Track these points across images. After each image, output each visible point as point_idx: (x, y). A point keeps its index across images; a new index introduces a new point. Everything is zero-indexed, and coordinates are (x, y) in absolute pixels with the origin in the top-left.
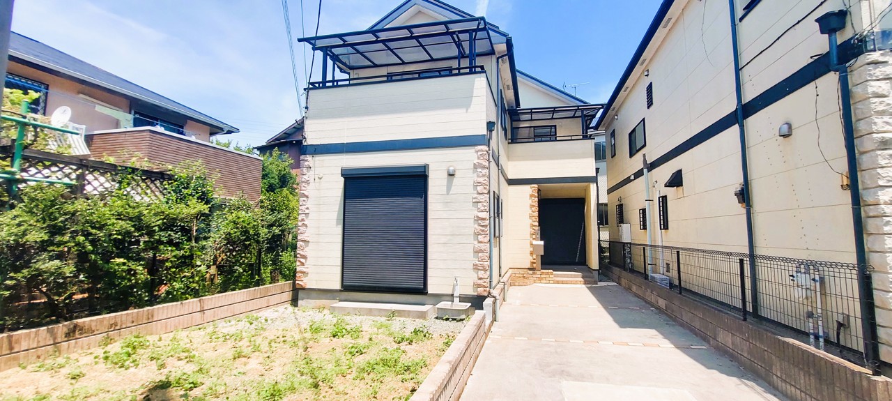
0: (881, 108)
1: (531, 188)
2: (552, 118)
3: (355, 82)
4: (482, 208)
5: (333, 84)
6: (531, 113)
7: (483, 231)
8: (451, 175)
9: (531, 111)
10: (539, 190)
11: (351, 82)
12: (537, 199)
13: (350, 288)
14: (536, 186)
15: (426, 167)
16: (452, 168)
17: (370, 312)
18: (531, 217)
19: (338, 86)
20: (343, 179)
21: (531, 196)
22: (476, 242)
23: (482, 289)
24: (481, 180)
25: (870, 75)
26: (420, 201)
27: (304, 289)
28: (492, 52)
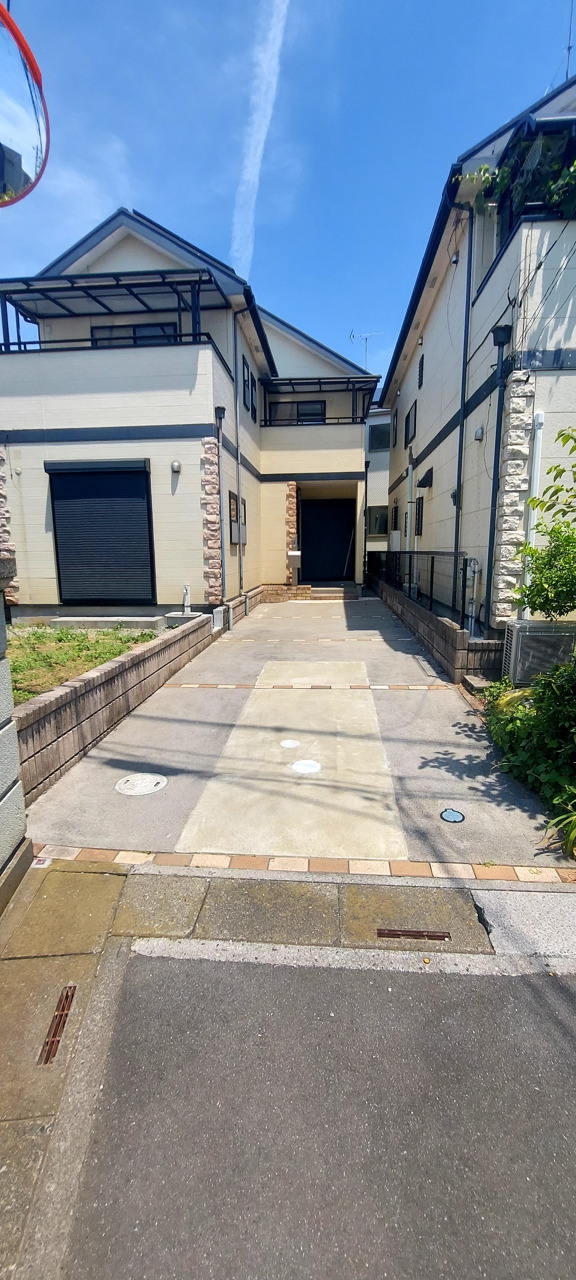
0: (517, 423)
1: (288, 486)
2: (321, 391)
3: (49, 346)
4: (212, 511)
5: (20, 348)
6: (293, 385)
7: (213, 536)
8: (176, 472)
9: (291, 382)
10: (298, 490)
11: (43, 346)
12: (295, 500)
13: (72, 601)
14: (294, 483)
15: (146, 462)
16: (176, 464)
17: (95, 625)
18: (287, 523)
19: (26, 351)
20: (47, 476)
21: (289, 496)
22: (206, 548)
23: (213, 597)
24: (209, 478)
25: (514, 392)
26: (141, 503)
27: (16, 605)
28: (227, 306)
